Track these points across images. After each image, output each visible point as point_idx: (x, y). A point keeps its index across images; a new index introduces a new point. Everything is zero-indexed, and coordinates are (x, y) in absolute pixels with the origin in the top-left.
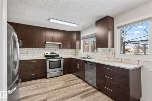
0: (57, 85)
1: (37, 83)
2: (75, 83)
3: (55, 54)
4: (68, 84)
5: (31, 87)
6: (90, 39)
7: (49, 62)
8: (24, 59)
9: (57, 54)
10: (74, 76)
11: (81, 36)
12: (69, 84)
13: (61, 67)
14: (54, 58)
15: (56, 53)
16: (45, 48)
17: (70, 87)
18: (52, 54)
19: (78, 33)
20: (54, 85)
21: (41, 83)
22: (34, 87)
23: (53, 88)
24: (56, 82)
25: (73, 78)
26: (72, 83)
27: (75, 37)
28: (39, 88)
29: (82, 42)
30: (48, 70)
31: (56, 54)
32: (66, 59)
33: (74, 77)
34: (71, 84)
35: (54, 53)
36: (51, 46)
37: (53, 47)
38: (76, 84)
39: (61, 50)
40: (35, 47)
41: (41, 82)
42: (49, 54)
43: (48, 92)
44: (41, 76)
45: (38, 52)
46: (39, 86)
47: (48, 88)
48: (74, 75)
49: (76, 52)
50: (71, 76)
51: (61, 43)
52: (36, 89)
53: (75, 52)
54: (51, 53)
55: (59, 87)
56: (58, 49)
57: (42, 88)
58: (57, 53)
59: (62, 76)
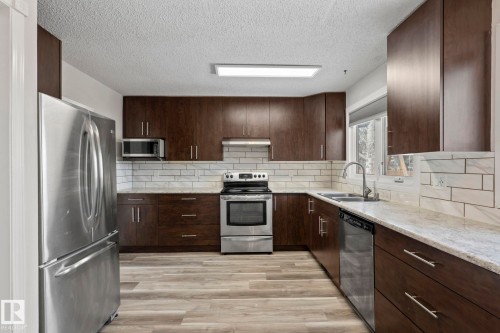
0: (237, 280)
1: (189, 263)
2: (299, 289)
3: (253, 179)
4: (275, 286)
5: (172, 271)
6: (377, 116)
7: (229, 203)
8: (165, 192)
9: (262, 179)
10: (311, 262)
11: (349, 110)
12: (276, 290)
13: (264, 223)
14: (245, 192)
15: (257, 174)
16: (221, 159)
17: (275, 301)
18: (243, 180)
19: (337, 99)
20: (229, 278)
21: (201, 263)
22: (179, 272)
23: (222, 287)
24: (240, 272)
25: (303, 267)
26: (291, 285)
27: (321, 114)
28: (186, 279)
29: (351, 131)
30: (224, 228)
31: (257, 179)
32: (285, 197)
33: (309, 268)
34: (283, 290)
35: (250, 176)
36: (243, 154)
37: (248, 155)
38: (301, 294)
39: (276, 164)
40: (194, 159)
41: (201, 260)
42: (236, 178)
43: (201, 297)
44: (207, 242)
45: (207, 172)
46: (189, 272)
47: (207, 285)
48: (315, 257)
49: (334, 172)
50: (303, 260)
51: (268, 143)
52: (178, 280)
53: (329, 173)
54: (241, 176)
55: (241, 290)
56: (265, 161)
57: (195, 279)
58: (259, 176)
59: (270, 253)
